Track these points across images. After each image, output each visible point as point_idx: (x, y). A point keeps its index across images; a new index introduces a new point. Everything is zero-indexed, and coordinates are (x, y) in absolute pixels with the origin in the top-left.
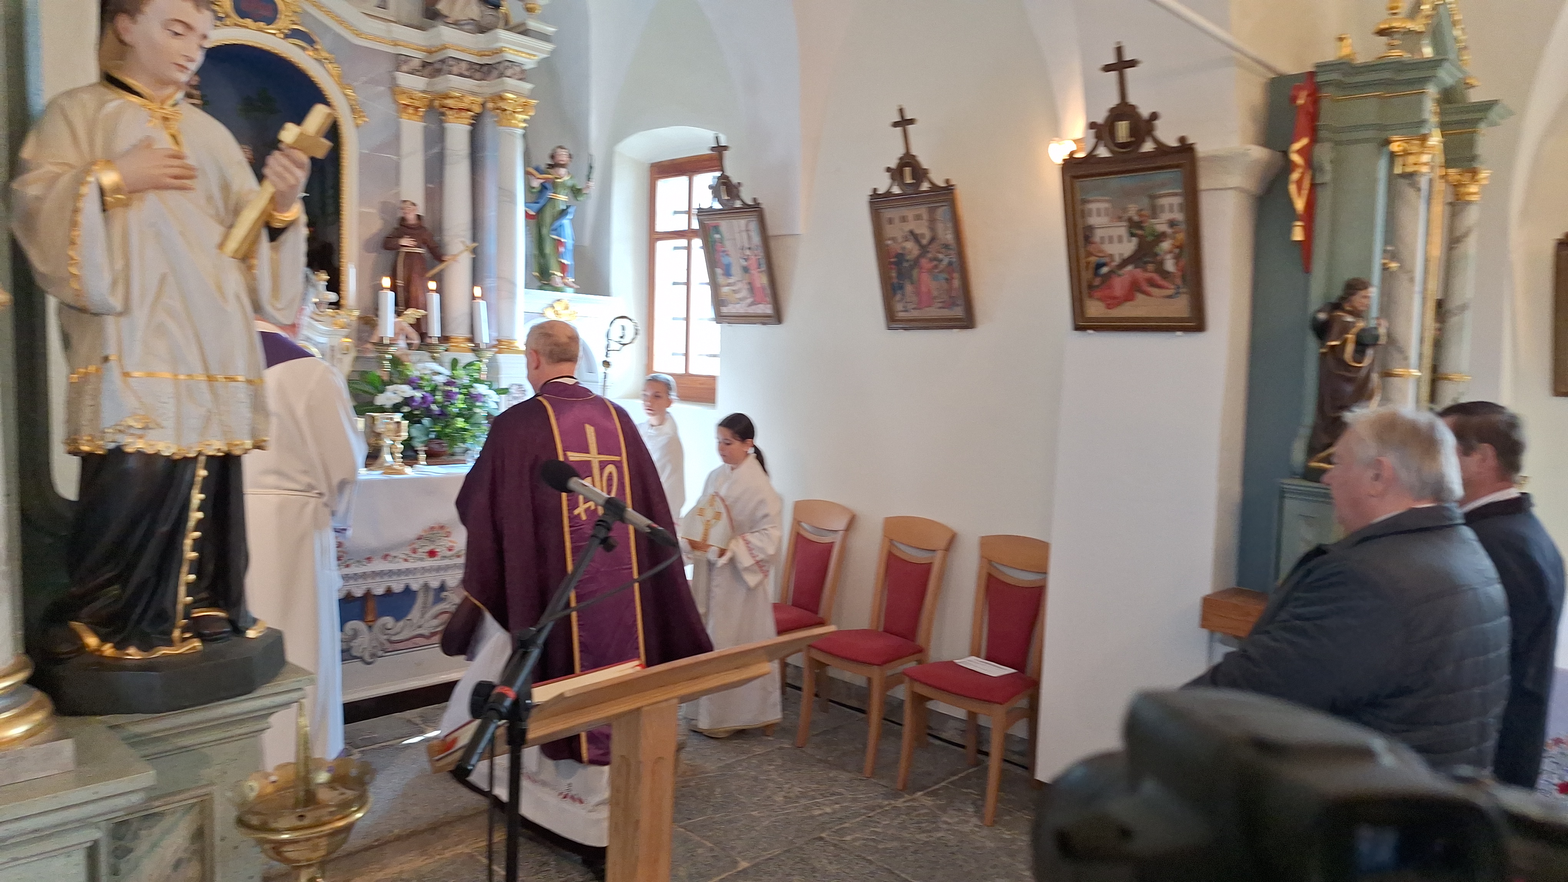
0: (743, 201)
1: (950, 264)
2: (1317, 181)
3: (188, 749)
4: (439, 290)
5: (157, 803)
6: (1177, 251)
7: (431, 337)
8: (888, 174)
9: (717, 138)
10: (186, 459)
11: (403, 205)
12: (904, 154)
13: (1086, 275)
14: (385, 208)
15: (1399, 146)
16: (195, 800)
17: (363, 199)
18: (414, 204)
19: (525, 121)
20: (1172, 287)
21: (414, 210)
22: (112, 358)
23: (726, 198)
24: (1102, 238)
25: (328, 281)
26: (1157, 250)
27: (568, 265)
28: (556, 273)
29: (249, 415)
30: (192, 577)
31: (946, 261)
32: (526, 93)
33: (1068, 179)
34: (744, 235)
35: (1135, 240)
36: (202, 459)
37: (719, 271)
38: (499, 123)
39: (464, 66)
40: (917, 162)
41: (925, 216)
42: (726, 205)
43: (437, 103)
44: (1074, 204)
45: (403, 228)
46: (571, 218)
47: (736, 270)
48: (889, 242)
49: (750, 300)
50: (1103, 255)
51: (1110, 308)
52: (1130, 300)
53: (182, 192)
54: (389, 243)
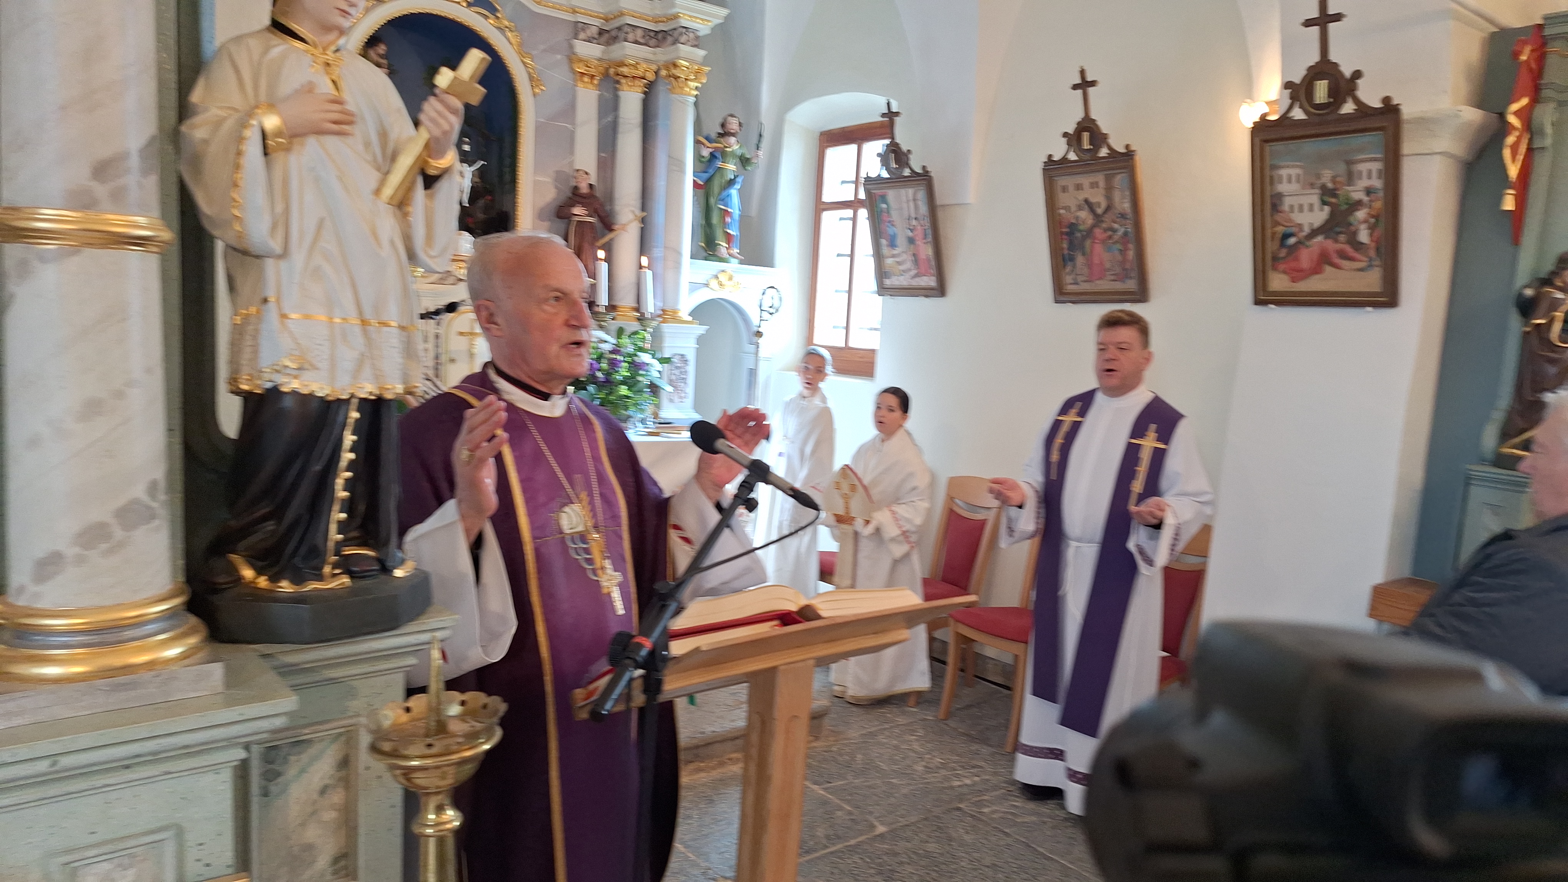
0: (911, 169)
1: (1126, 234)
3: (337, 681)
4: (608, 260)
5: (307, 731)
6: (1372, 220)
7: (598, 305)
8: (1064, 140)
9: (888, 104)
10: (339, 400)
11: (575, 174)
12: (1083, 119)
13: (1271, 246)
14: (559, 177)
16: (342, 730)
17: (538, 168)
18: (587, 174)
19: (697, 89)
20: (1366, 259)
21: (587, 179)
22: (272, 299)
23: (895, 166)
24: (1292, 207)
26: (1350, 219)
27: (733, 235)
28: (721, 243)
29: (400, 360)
30: (343, 516)
31: (1120, 233)
32: (699, 59)
33: (1258, 143)
34: (912, 205)
35: (1327, 209)
36: (355, 401)
37: (884, 242)
38: (671, 91)
39: (639, 33)
40: (1097, 126)
41: (1102, 184)
42: (894, 174)
43: (612, 71)
44: (1262, 169)
45: (576, 196)
46: (739, 187)
47: (901, 241)
48: (1062, 211)
49: (913, 272)
50: (1292, 224)
51: (1293, 282)
52: (1317, 273)
53: (341, 137)
54: (561, 212)
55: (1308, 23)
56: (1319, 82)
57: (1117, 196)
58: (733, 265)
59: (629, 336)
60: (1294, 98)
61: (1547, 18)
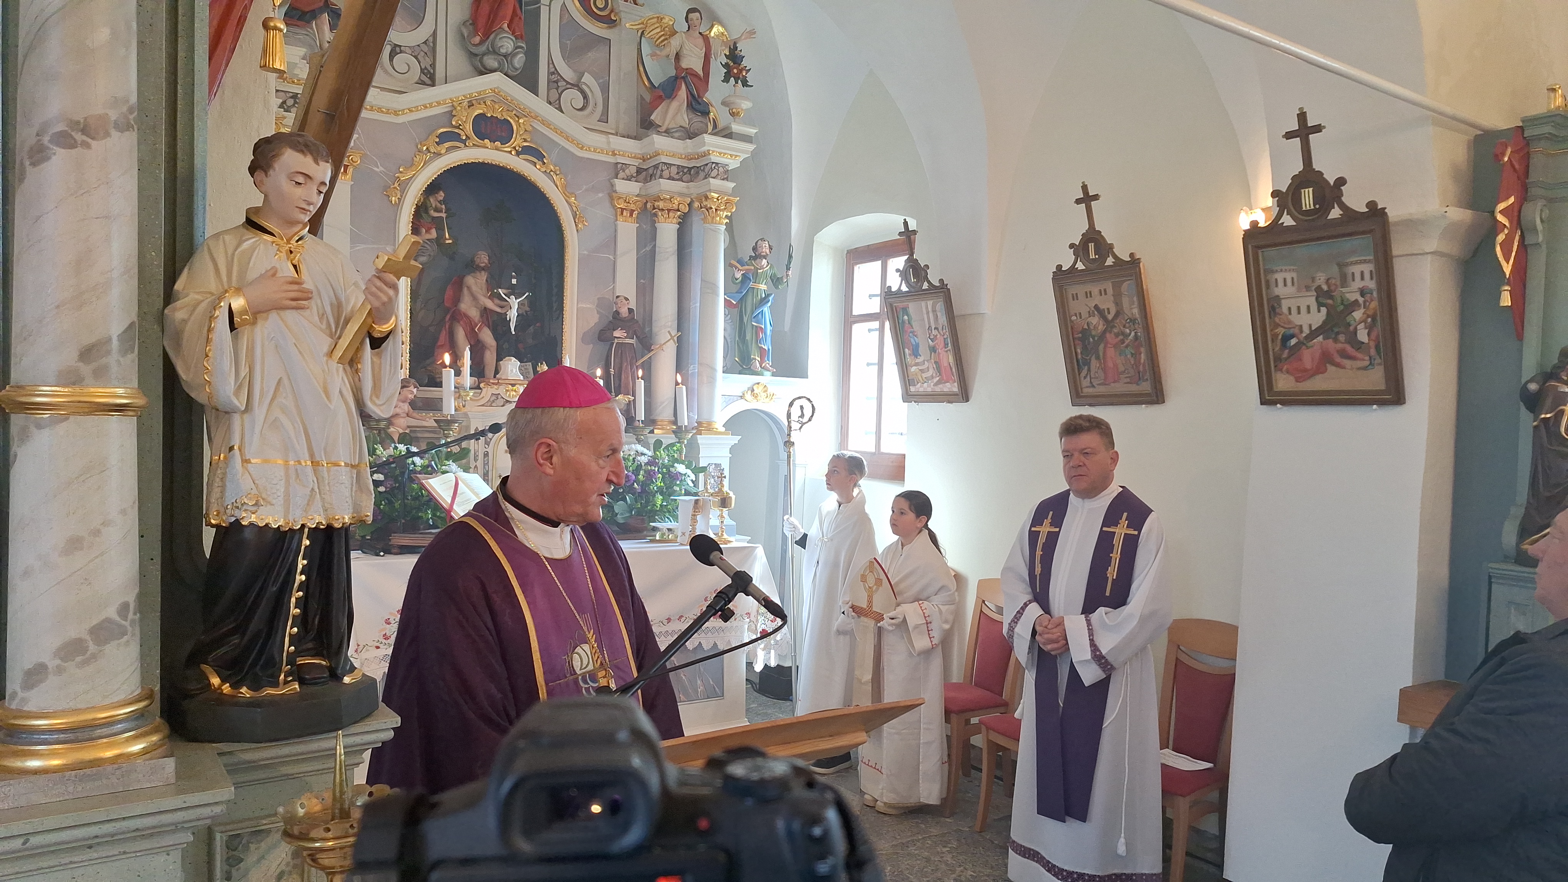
1: (1137, 337)
2: (1529, 242)
3: (292, 777)
5: (263, 822)
6: (1369, 320)
7: (636, 420)
8: (1071, 251)
10: (291, 530)
11: (617, 300)
12: (1088, 230)
13: (1274, 348)
14: (602, 304)
17: (582, 295)
18: (627, 299)
20: (1367, 358)
21: (627, 304)
22: (237, 447)
26: (1349, 319)
27: (766, 350)
28: (755, 358)
30: (298, 630)
31: (1131, 337)
33: (1250, 249)
35: (1324, 310)
36: (306, 530)
37: (907, 351)
38: (703, 221)
39: (674, 169)
40: (1102, 236)
41: (1110, 291)
42: (913, 287)
43: (650, 205)
44: (1257, 275)
45: (616, 320)
46: (771, 305)
47: (923, 350)
48: (1074, 318)
49: (936, 379)
50: (1289, 326)
51: (1298, 381)
52: (1321, 373)
53: (299, 311)
54: (603, 335)
55: (1289, 135)
56: (1304, 190)
57: (1125, 302)
59: (666, 449)
60: (1281, 206)
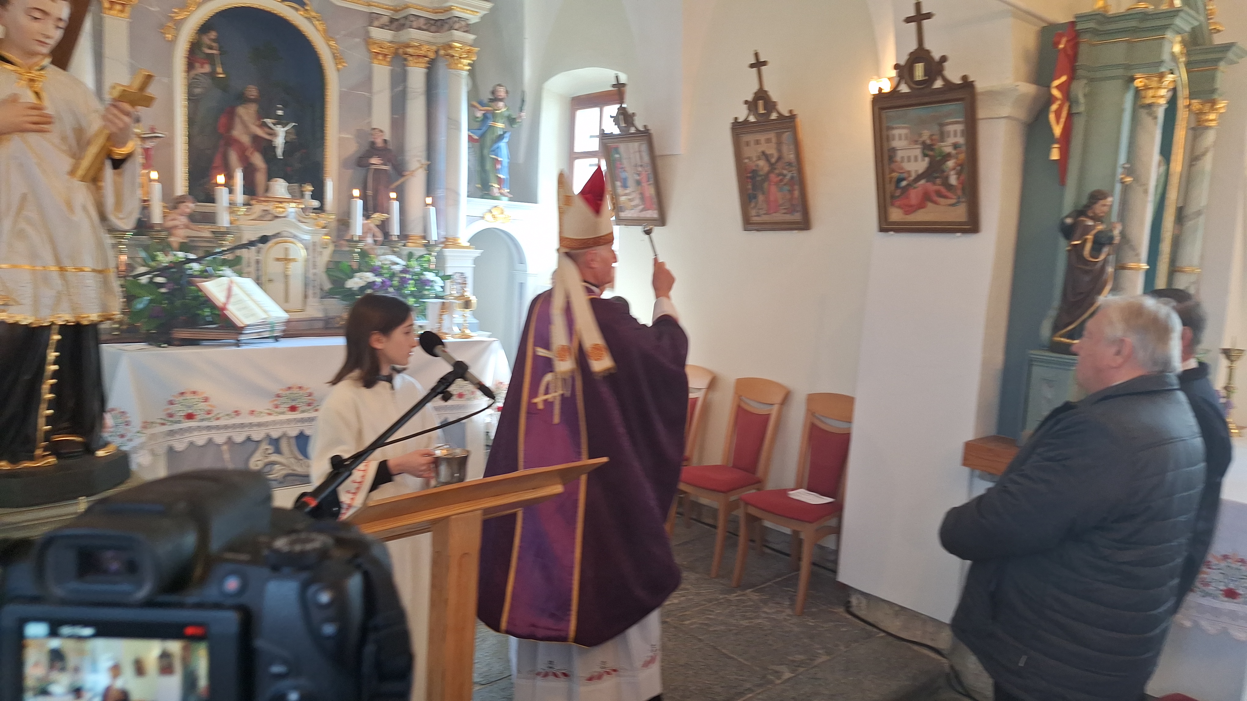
0: (636, 128)
1: (792, 178)
2: (1074, 111)
4: (401, 199)
6: (959, 168)
7: (391, 235)
8: (745, 106)
9: (617, 77)
10: (42, 327)
11: (374, 132)
12: (758, 90)
13: (890, 187)
14: (360, 134)
15: (1141, 82)
17: (342, 127)
18: (381, 131)
19: (469, 65)
20: (955, 197)
21: (382, 135)
23: (624, 125)
24: (902, 158)
25: (313, 191)
26: (944, 167)
27: (504, 179)
28: (494, 185)
30: (52, 412)
31: (788, 177)
32: (470, 42)
33: (877, 110)
34: (638, 155)
35: (927, 160)
36: (55, 327)
37: (618, 184)
38: (449, 66)
39: (422, 21)
40: (769, 96)
41: (774, 140)
42: (623, 131)
43: (401, 51)
44: (881, 130)
45: (373, 150)
46: (507, 141)
47: (631, 183)
48: (745, 161)
49: (641, 207)
50: (901, 171)
51: (907, 214)
52: (923, 208)
53: (40, 134)
54: (361, 162)
55: (909, 20)
56: (917, 64)
58: (504, 202)
59: (417, 260)
60: (901, 76)
61: (1078, 17)
